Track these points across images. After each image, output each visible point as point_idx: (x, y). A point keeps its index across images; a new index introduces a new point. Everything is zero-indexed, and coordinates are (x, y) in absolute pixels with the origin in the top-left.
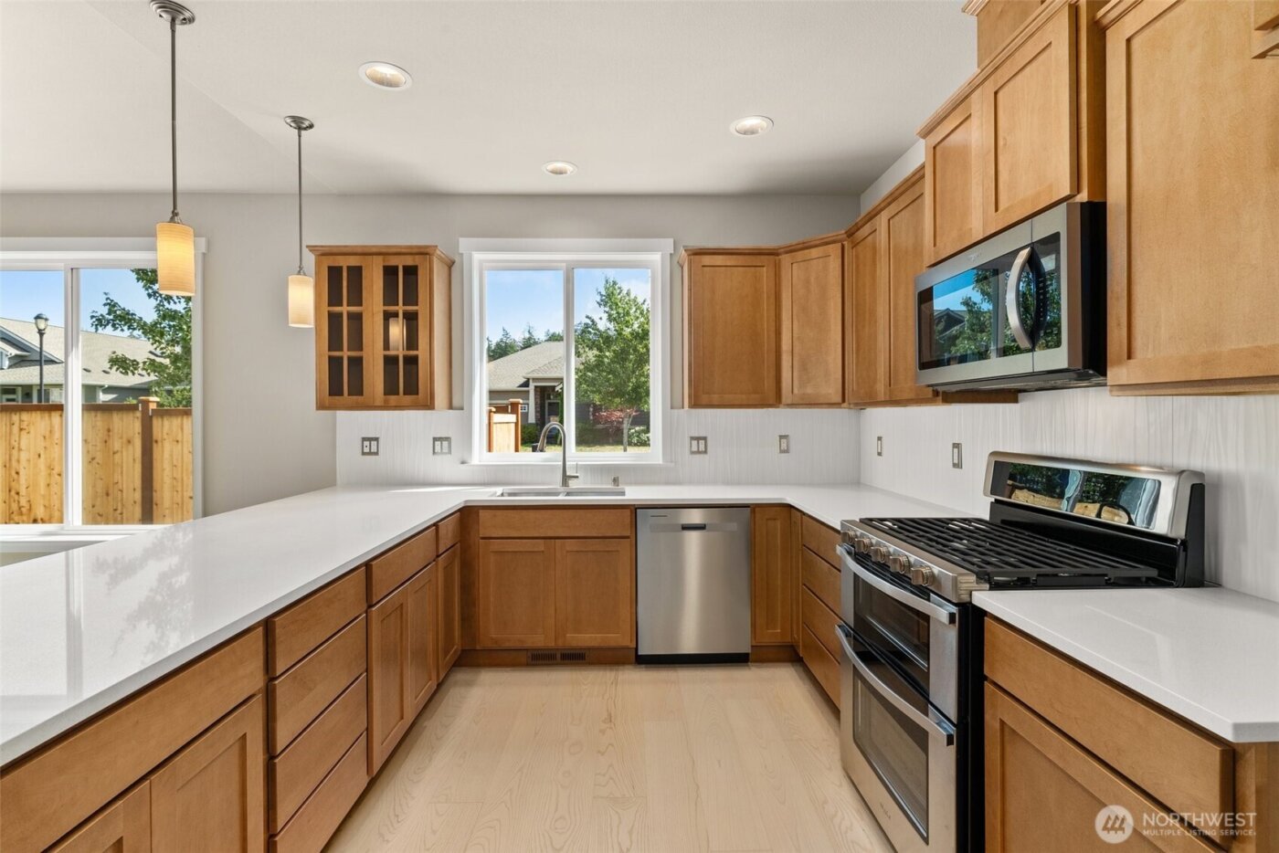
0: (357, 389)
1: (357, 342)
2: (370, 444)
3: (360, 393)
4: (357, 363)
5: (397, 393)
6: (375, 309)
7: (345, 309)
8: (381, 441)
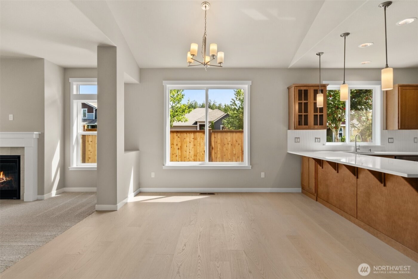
0: (306, 123)
1: (306, 111)
2: (297, 139)
3: (307, 125)
4: (306, 117)
5: (317, 125)
6: (311, 102)
7: (303, 102)
8: (300, 139)
